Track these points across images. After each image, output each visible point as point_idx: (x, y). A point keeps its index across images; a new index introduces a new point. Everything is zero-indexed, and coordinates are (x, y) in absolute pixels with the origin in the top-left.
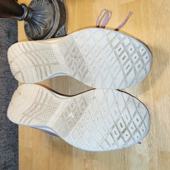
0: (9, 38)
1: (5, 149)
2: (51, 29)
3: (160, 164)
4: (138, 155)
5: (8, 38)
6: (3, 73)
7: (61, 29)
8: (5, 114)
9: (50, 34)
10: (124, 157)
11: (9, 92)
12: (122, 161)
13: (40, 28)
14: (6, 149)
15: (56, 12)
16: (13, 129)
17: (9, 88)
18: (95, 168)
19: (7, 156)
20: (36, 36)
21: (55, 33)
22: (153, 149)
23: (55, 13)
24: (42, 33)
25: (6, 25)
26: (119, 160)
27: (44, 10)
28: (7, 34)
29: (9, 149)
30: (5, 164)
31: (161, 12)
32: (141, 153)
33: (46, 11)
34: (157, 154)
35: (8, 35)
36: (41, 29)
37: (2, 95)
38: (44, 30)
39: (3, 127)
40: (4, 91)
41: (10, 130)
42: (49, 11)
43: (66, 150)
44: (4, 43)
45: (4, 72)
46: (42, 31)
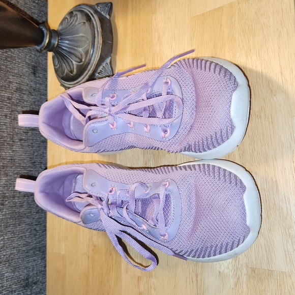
0: (35, 76)
1: (27, 254)
2: (89, 64)
3: (251, 289)
4: (218, 272)
5: (33, 76)
6: (23, 132)
7: (104, 64)
8: (27, 199)
9: (86, 72)
10: (197, 276)
11: (34, 162)
12: (192, 281)
13: (71, 61)
14: (30, 254)
15: (96, 35)
16: (41, 223)
17: (35, 157)
18: (153, 291)
19: (32, 267)
20: (66, 75)
21: (95, 71)
22: (241, 263)
23: (95, 37)
24: (75, 70)
25: (31, 56)
26: (188, 280)
27: (78, 34)
28: (31, 70)
29: (35, 255)
30: (27, 279)
31: (253, 27)
32: (221, 271)
33: (81, 35)
34: (246, 272)
35: (33, 71)
36: (73, 64)
37: (21, 167)
38: (78, 66)
39: (24, 219)
40: (26, 161)
41: (36, 225)
42: (85, 34)
43: (113, 260)
44: (26, 84)
45: (26, 131)
46: (75, 67)
